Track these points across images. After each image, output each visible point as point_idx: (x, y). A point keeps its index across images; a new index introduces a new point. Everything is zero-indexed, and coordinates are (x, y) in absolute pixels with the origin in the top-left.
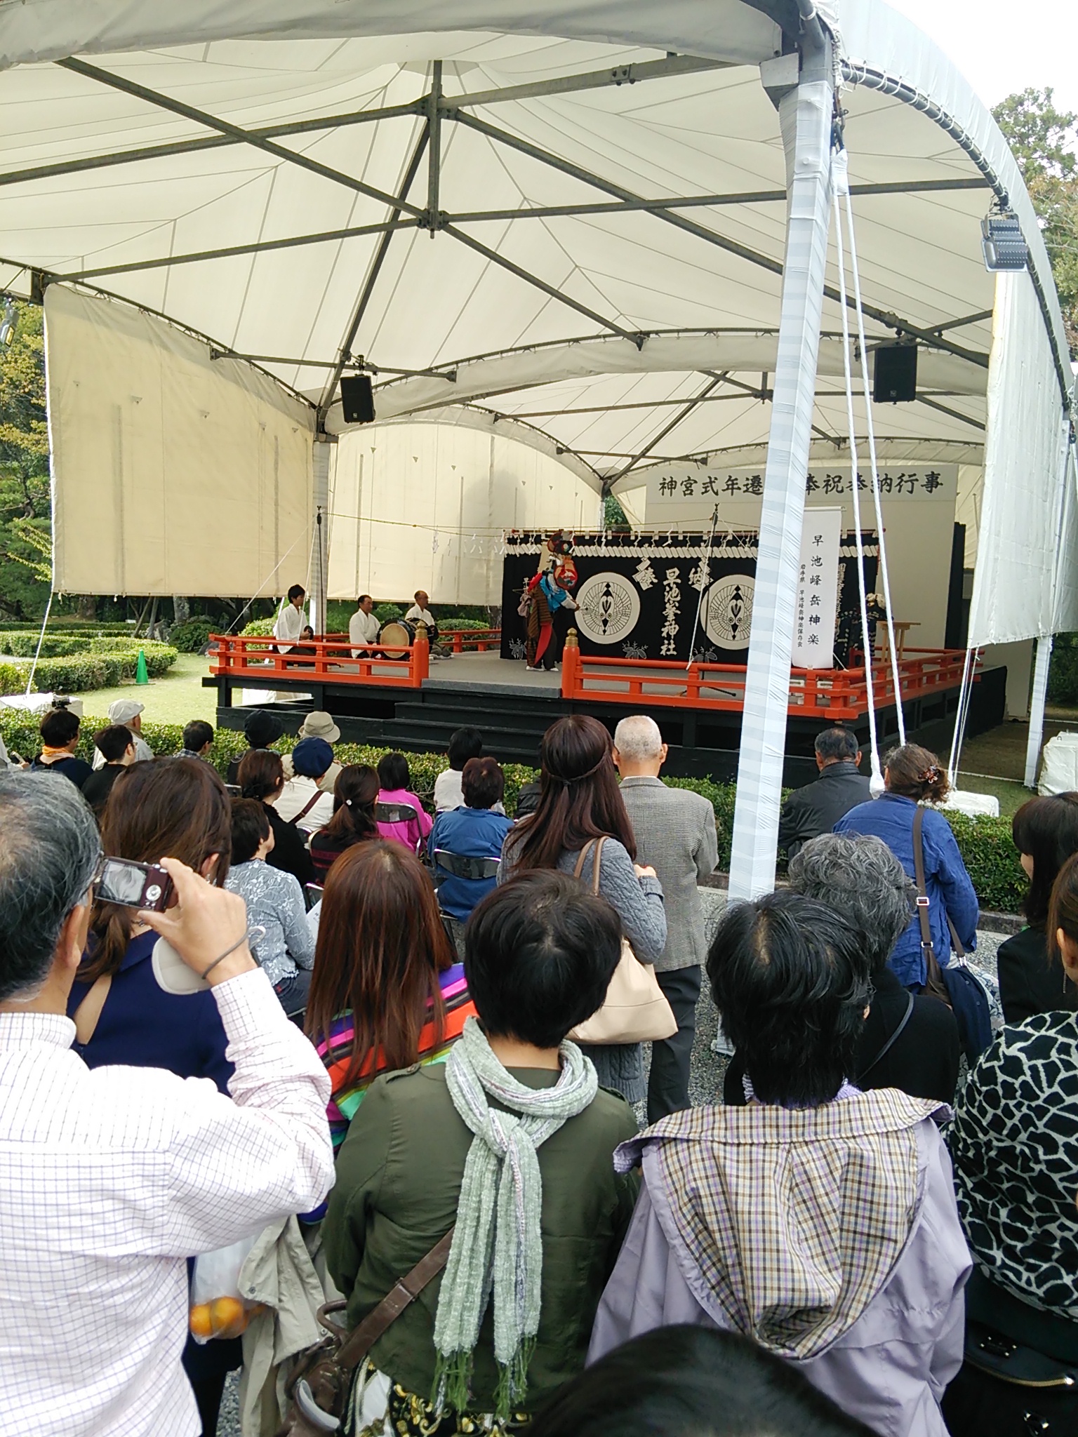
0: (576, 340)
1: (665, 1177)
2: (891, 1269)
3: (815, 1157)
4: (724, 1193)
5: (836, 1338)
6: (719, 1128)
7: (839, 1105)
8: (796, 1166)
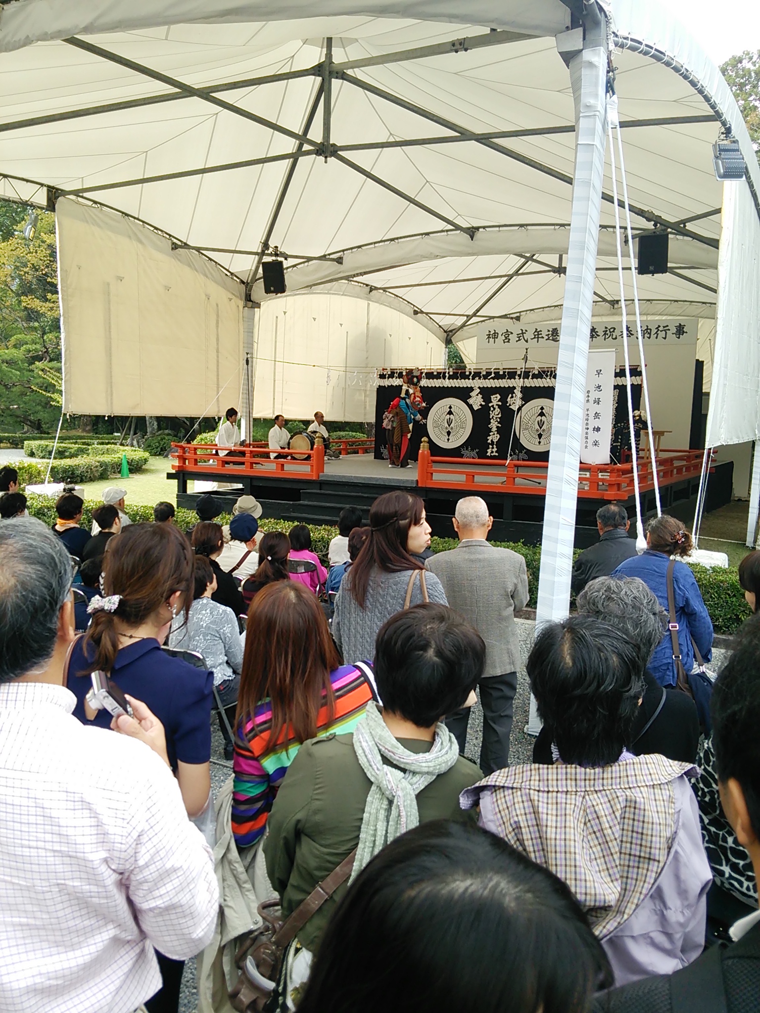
0: (427, 234)
1: (496, 813)
2: (655, 880)
3: (602, 801)
4: (537, 825)
5: (616, 928)
6: (535, 780)
7: (619, 765)
8: (589, 807)
